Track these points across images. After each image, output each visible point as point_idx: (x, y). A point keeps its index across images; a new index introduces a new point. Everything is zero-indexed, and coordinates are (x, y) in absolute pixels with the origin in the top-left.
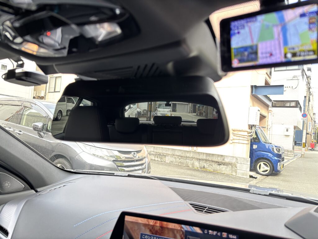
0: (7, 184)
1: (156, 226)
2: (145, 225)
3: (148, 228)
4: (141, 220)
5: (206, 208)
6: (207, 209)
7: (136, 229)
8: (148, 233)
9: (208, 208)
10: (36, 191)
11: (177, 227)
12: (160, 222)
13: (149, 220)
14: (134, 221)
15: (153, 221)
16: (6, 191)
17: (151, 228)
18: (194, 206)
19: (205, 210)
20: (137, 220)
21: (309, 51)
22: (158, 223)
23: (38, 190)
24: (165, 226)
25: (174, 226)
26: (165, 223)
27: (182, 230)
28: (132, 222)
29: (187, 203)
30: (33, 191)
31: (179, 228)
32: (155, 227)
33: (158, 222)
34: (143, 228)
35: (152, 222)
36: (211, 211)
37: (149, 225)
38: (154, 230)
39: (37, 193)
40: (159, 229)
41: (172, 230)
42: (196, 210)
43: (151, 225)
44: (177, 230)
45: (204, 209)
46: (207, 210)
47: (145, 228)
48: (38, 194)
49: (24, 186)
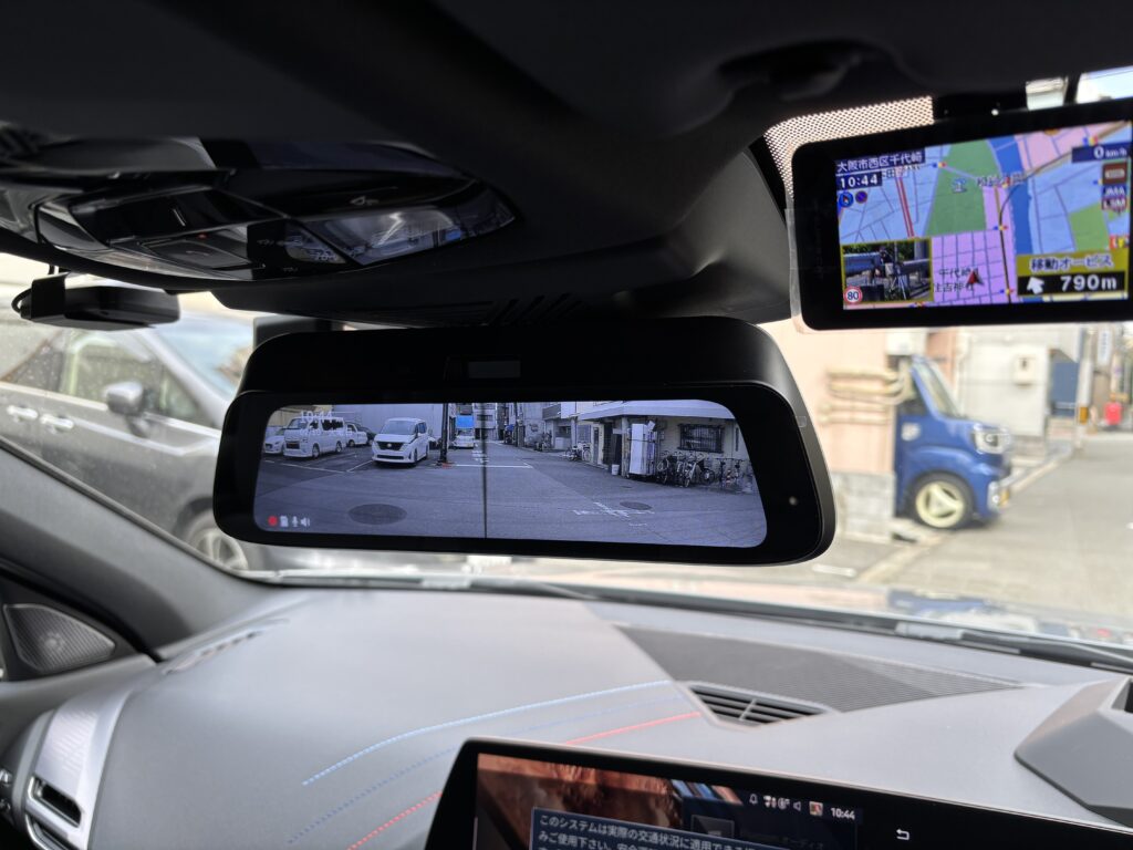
0: (52, 643)
1: (586, 786)
2: (549, 784)
3: (559, 793)
4: (534, 769)
5: (748, 702)
6: (750, 706)
7: (518, 796)
8: (559, 808)
9: (758, 704)
10: (157, 659)
11: (655, 788)
12: (599, 771)
13: (561, 767)
14: (509, 770)
15: (574, 768)
16: (53, 667)
17: (569, 791)
18: (706, 696)
19: (746, 713)
20: (519, 768)
21: (1102, 275)
22: (591, 777)
23: (164, 652)
24: (615, 785)
25: (648, 785)
26: (615, 775)
27: (673, 798)
28: (503, 776)
29: (684, 688)
30: (144, 661)
31: (664, 791)
32: (581, 788)
33: (592, 772)
34: (541, 793)
35: (569, 774)
36: (767, 714)
37: (560, 782)
38: (578, 799)
39: (161, 665)
40: (596, 795)
41: (642, 798)
42: (716, 712)
43: (569, 784)
44: (658, 797)
45: (743, 709)
46: (753, 711)
47: (549, 794)
48: (164, 668)
49: (110, 644)
